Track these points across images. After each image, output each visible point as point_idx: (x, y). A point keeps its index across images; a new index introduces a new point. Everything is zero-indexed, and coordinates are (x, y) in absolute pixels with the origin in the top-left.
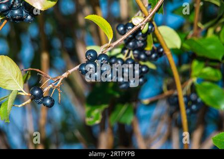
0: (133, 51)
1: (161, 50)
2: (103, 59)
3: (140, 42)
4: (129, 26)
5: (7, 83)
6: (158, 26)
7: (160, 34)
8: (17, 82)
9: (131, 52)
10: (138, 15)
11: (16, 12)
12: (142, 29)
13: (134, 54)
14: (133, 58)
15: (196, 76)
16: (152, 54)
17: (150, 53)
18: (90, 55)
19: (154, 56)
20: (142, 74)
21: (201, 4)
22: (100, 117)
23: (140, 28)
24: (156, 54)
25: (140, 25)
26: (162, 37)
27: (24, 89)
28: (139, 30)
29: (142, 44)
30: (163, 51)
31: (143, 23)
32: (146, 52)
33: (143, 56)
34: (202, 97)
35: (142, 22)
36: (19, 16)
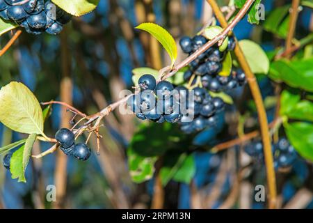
0: (202, 76)
1: (243, 76)
2: (164, 88)
3: (213, 63)
4: (198, 40)
5: (21, 122)
6: (239, 40)
7: (242, 52)
8: (35, 120)
9: (199, 78)
10: (211, 25)
11: (36, 18)
12: (219, 45)
13: (202, 81)
14: (201, 86)
15: (286, 114)
16: (229, 82)
17: (226, 80)
18: (145, 82)
19: (231, 84)
20: (215, 111)
21: (300, 9)
22: (153, 170)
23: (217, 43)
24: (235, 82)
25: (217, 38)
26: (244, 57)
27: (44, 132)
28: (215, 46)
29: (216, 67)
30: (245, 78)
31: (222, 36)
32: (221, 79)
33: (214, 84)
34: (296, 145)
35: (220, 35)
36: (40, 24)
